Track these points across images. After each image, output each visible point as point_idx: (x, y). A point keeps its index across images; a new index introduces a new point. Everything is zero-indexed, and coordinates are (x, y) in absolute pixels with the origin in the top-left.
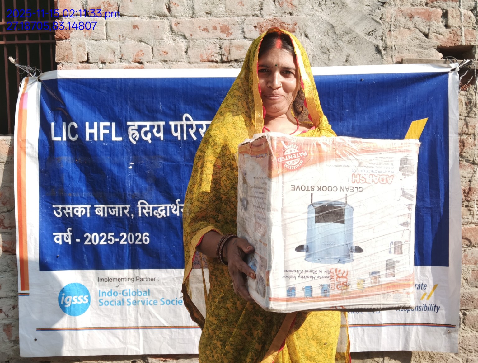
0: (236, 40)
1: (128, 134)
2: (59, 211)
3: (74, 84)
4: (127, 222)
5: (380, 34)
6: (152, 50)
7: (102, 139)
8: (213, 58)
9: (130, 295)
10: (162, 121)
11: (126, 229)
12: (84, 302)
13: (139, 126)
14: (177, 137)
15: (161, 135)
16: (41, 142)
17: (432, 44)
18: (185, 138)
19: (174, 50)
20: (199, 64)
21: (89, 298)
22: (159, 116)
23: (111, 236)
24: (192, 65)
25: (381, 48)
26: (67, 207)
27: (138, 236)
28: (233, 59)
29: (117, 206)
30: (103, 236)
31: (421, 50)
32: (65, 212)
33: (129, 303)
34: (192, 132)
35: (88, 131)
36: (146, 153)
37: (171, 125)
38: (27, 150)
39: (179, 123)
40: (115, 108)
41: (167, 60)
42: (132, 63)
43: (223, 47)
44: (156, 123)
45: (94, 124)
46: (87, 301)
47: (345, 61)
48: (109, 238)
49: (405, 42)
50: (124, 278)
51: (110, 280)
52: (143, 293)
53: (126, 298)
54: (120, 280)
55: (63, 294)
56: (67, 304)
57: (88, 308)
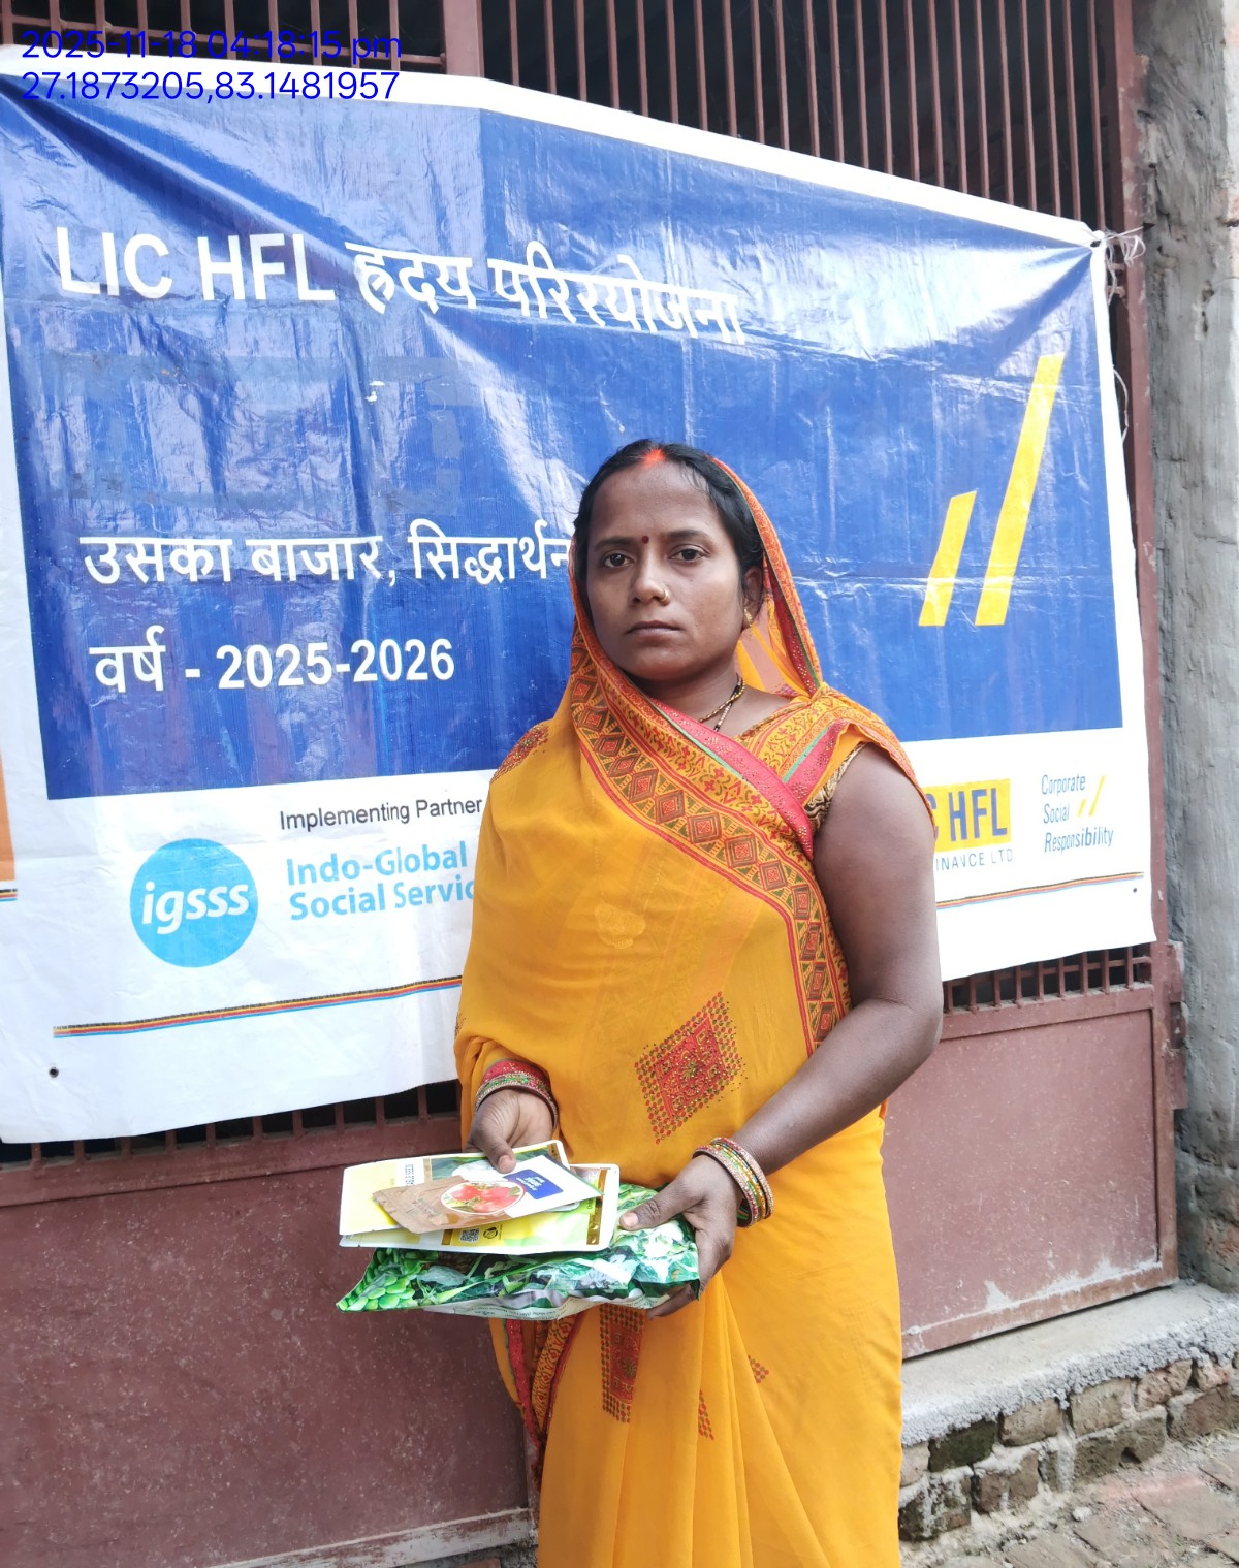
2: (106, 559)
7: (261, 295)
9: (400, 871)
10: (463, 255)
12: (232, 911)
13: (388, 260)
18: (543, 317)
21: (251, 895)
23: (318, 654)
26: (140, 542)
27: (415, 651)
29: (332, 542)
30: (289, 655)
32: (136, 563)
33: (400, 901)
34: (559, 300)
39: (514, 269)
46: (244, 906)
48: (311, 661)
50: (379, 808)
51: (328, 819)
52: (442, 857)
53: (389, 883)
54: (366, 815)
55: (150, 886)
56: (169, 923)
57: (248, 931)
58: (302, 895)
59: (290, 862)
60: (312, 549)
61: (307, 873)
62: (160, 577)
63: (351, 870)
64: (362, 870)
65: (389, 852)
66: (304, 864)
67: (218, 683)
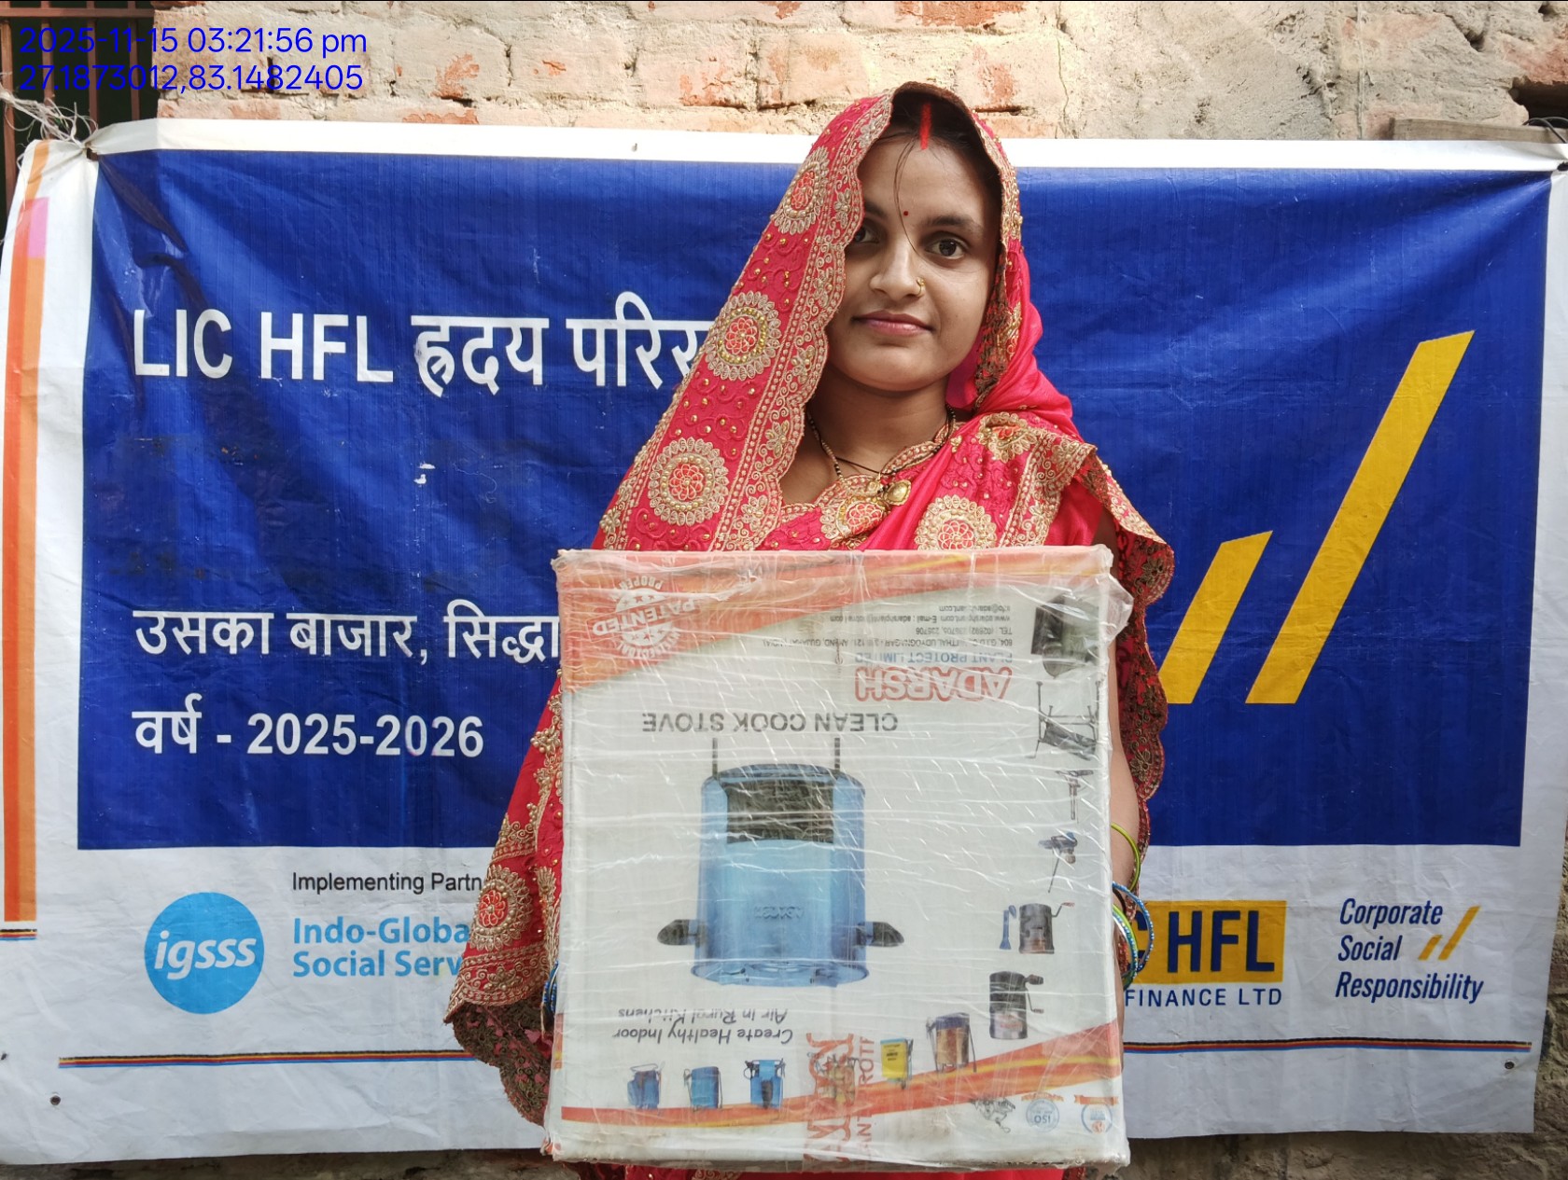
0: (811, 31)
1: (414, 361)
2: (155, 630)
3: (220, 170)
4: (401, 677)
5: (1319, 29)
6: (508, 56)
7: (319, 374)
8: (726, 94)
9: (406, 940)
10: (538, 314)
11: (398, 702)
12: (239, 963)
13: (453, 330)
14: (593, 374)
15: (534, 367)
16: (94, 380)
17: (1497, 72)
18: (622, 381)
19: (586, 58)
20: (675, 114)
21: (258, 949)
22: (530, 296)
23: (344, 725)
24: (652, 116)
25: (1319, 80)
26: (185, 617)
27: (443, 727)
28: (798, 98)
29: (367, 619)
30: (317, 725)
31: (1456, 92)
32: (179, 636)
33: (403, 969)
34: (646, 358)
35: (269, 344)
36: (478, 429)
37: (571, 332)
38: (42, 409)
39: (600, 326)
40: (367, 263)
41: (562, 92)
42: (434, 98)
43: (762, 54)
44: (516, 324)
45: (291, 318)
46: (250, 959)
47: (1193, 119)
48: (338, 732)
49: (1403, 62)
50: (388, 878)
51: (338, 883)
52: (454, 931)
53: (391, 951)
54: (374, 883)
55: (165, 934)
56: (179, 970)
57: (253, 982)
58: (306, 954)
59: (297, 921)
60: (348, 625)
61: (313, 933)
62: (203, 649)
63: (355, 934)
64: (366, 937)
65: (396, 921)
66: (311, 925)
67: (247, 749)
